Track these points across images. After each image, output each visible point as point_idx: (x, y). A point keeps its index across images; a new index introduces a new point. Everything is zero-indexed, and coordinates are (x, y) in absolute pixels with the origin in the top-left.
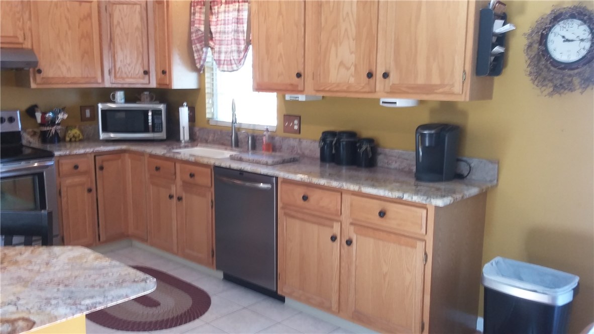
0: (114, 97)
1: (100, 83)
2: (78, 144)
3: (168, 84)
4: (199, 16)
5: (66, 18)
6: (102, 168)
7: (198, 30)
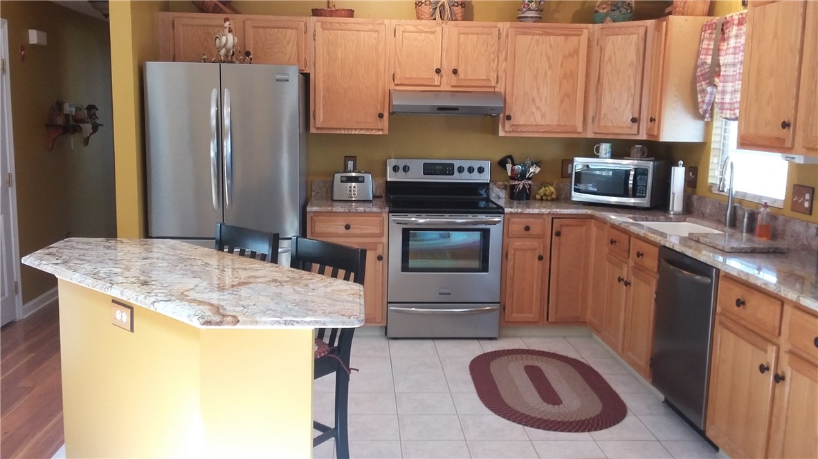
0: (598, 150)
1: (580, 133)
2: (549, 203)
3: (655, 134)
4: (708, 44)
5: (547, 56)
6: (558, 234)
7: (704, 63)
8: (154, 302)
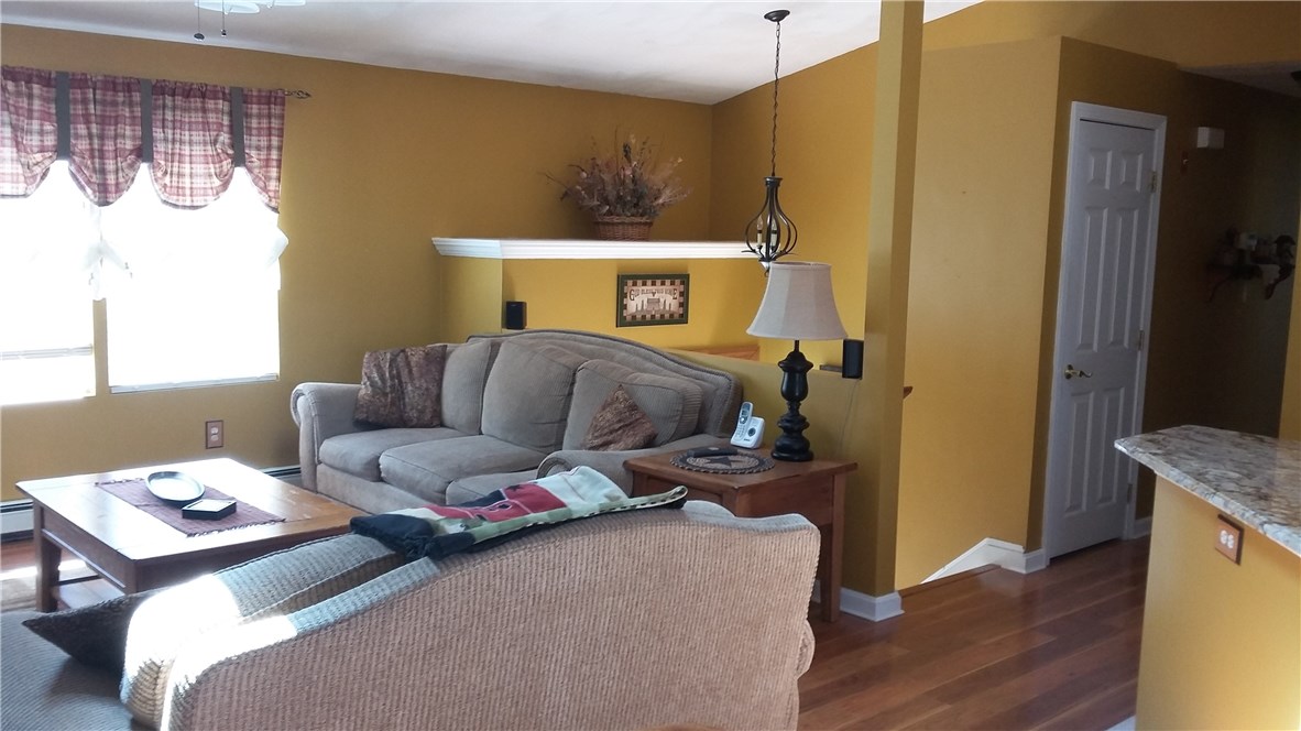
8: (1265, 523)
